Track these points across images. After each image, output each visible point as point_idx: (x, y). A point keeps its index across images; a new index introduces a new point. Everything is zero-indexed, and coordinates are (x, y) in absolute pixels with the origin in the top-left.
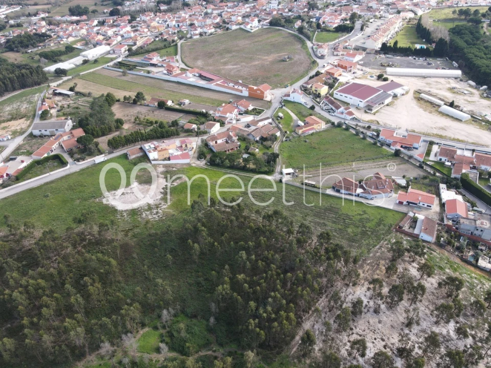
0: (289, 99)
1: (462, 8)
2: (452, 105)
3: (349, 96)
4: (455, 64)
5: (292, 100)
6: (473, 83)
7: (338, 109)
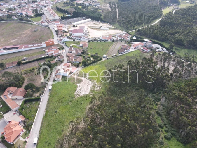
0: (63, 41)
1: (64, 2)
2: (101, 27)
3: (78, 33)
4: (85, 18)
5: (64, 41)
6: (96, 21)
7: (81, 38)
